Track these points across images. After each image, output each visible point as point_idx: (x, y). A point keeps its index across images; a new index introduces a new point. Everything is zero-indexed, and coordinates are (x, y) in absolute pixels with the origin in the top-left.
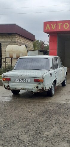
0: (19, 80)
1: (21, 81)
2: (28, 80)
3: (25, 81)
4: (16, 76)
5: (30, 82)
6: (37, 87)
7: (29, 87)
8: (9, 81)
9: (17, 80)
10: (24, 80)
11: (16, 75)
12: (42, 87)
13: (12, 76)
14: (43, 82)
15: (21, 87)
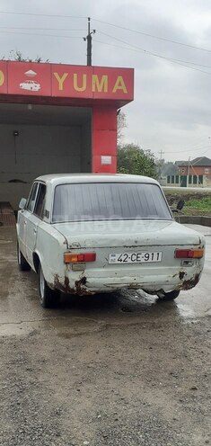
0: (123, 258)
1: (130, 261)
2: (155, 254)
3: (143, 260)
4: (114, 245)
5: (160, 260)
6: (182, 275)
7: (155, 276)
8: (88, 264)
9: (118, 256)
10: (143, 254)
11: (114, 240)
12: (195, 273)
13: (101, 243)
14: (199, 258)
15: (128, 279)
